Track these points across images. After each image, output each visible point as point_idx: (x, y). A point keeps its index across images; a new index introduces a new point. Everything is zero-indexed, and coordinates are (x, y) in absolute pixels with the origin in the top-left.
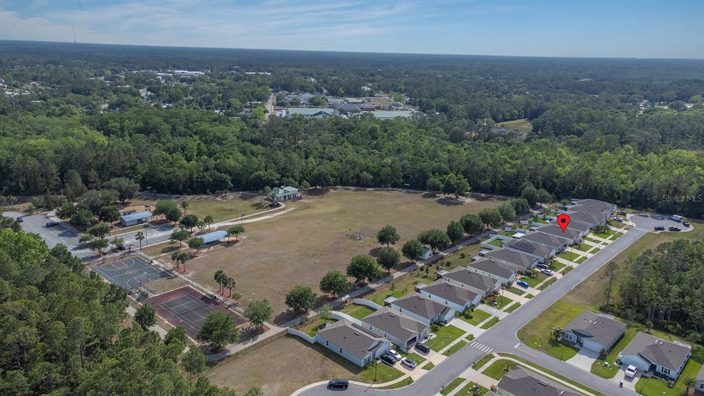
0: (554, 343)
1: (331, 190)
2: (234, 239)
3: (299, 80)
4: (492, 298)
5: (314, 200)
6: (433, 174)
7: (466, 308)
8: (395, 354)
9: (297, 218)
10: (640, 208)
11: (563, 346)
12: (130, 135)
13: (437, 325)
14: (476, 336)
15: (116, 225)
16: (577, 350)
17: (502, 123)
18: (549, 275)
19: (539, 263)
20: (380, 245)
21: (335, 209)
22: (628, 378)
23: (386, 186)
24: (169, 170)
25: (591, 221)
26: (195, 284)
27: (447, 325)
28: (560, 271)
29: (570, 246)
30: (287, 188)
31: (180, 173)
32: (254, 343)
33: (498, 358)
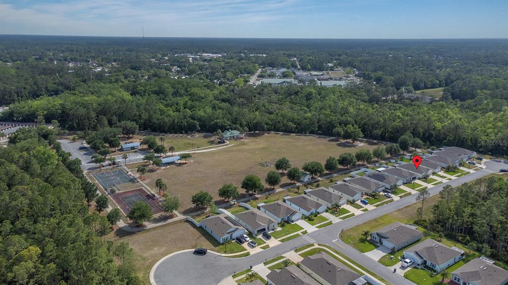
0: (363, 241)
1: (266, 134)
2: (184, 162)
3: (283, 59)
4: (335, 209)
5: (250, 140)
6: (340, 125)
7: (312, 214)
8: (246, 238)
9: (232, 151)
10: (498, 155)
11: (368, 243)
12: (149, 95)
13: (286, 222)
14: (309, 232)
15: (118, 150)
16: (377, 247)
17: (422, 90)
18: (389, 197)
19: (386, 188)
20: (276, 171)
21: (262, 146)
22: (403, 268)
23: (305, 133)
24: (160, 117)
25: (445, 162)
26: (147, 187)
27: (292, 224)
28: (400, 195)
29: (419, 179)
30: (233, 131)
31: (166, 120)
32: (164, 223)
33: (316, 246)
